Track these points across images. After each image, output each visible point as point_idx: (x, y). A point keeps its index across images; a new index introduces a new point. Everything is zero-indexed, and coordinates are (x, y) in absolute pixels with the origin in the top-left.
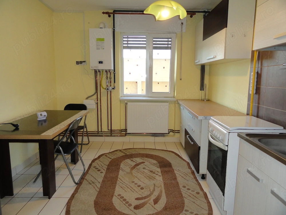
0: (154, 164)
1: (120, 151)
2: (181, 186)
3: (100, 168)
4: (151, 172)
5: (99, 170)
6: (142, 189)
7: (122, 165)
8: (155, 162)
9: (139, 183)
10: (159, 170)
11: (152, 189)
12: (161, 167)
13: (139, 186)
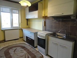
0: (20, 48)
1: (5, 47)
2: (31, 52)
3: (2, 56)
4: (21, 51)
5: (2, 57)
6: (22, 56)
7: (10, 52)
8: (20, 47)
9: (20, 55)
10: (23, 49)
11: (25, 55)
12: (23, 48)
13: (21, 56)
